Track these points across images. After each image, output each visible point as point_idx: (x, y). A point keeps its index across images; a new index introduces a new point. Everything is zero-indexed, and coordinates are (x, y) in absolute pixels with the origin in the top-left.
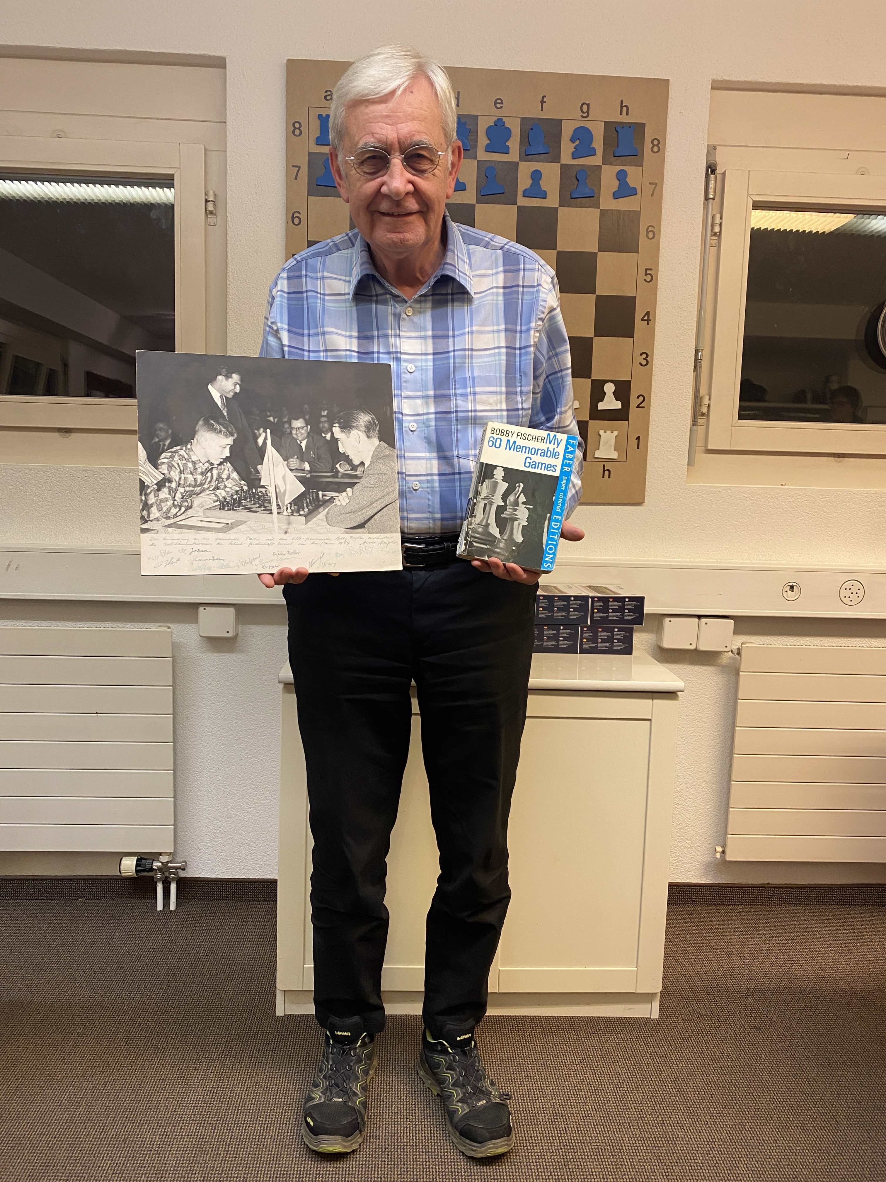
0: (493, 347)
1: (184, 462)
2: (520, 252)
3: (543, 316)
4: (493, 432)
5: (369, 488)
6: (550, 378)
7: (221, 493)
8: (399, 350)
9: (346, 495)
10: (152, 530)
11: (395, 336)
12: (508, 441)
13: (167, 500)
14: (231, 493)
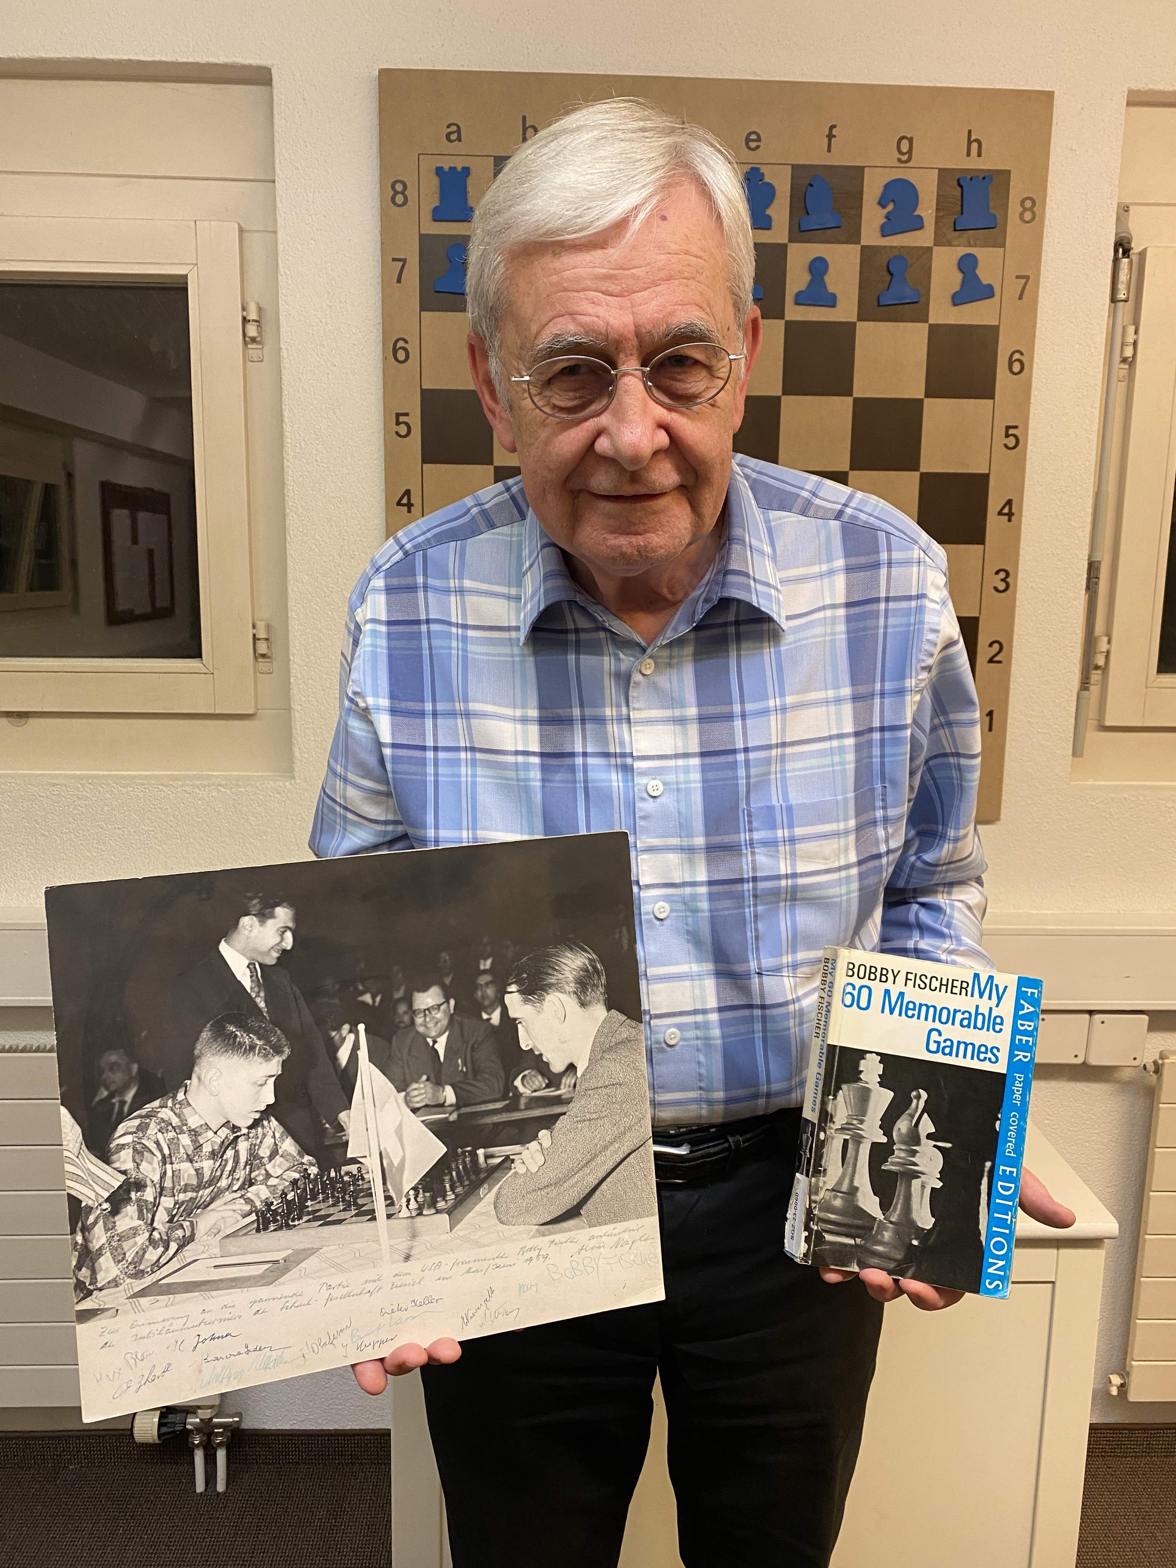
0: (827, 734)
1: (172, 1134)
2: (877, 523)
3: (930, 661)
4: (850, 973)
5: (587, 1123)
6: (931, 763)
7: (260, 1193)
8: (628, 751)
9: (539, 1147)
10: (103, 1310)
11: (620, 720)
12: (887, 992)
13: (135, 1232)
14: (281, 1188)
